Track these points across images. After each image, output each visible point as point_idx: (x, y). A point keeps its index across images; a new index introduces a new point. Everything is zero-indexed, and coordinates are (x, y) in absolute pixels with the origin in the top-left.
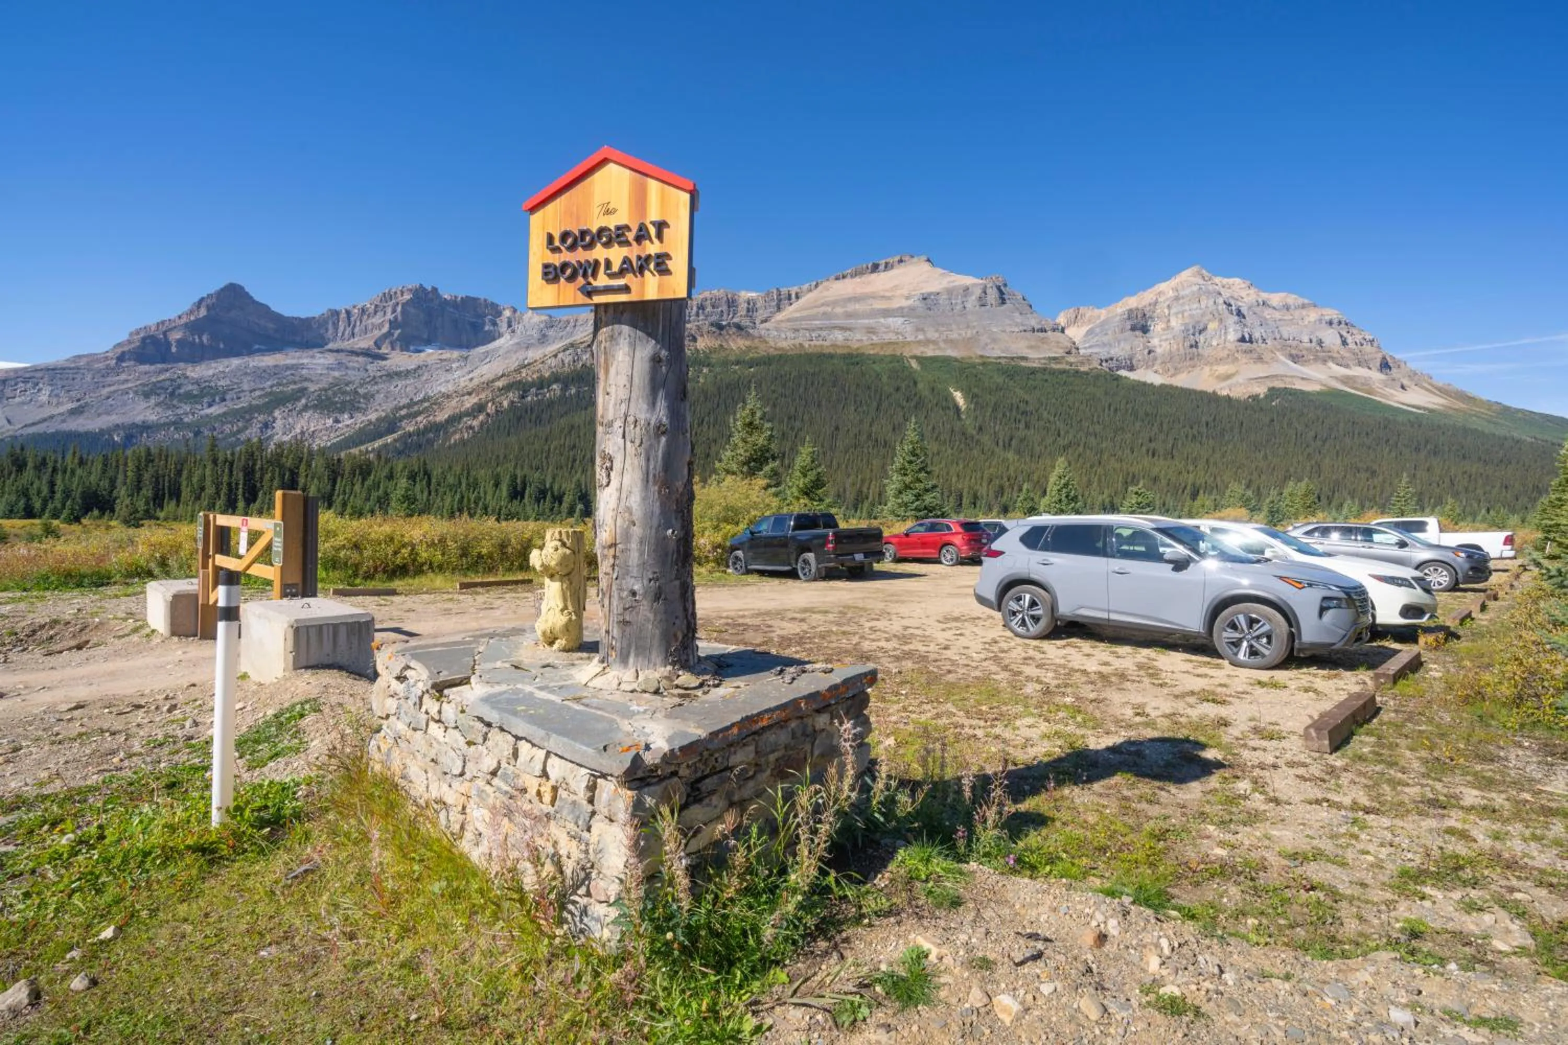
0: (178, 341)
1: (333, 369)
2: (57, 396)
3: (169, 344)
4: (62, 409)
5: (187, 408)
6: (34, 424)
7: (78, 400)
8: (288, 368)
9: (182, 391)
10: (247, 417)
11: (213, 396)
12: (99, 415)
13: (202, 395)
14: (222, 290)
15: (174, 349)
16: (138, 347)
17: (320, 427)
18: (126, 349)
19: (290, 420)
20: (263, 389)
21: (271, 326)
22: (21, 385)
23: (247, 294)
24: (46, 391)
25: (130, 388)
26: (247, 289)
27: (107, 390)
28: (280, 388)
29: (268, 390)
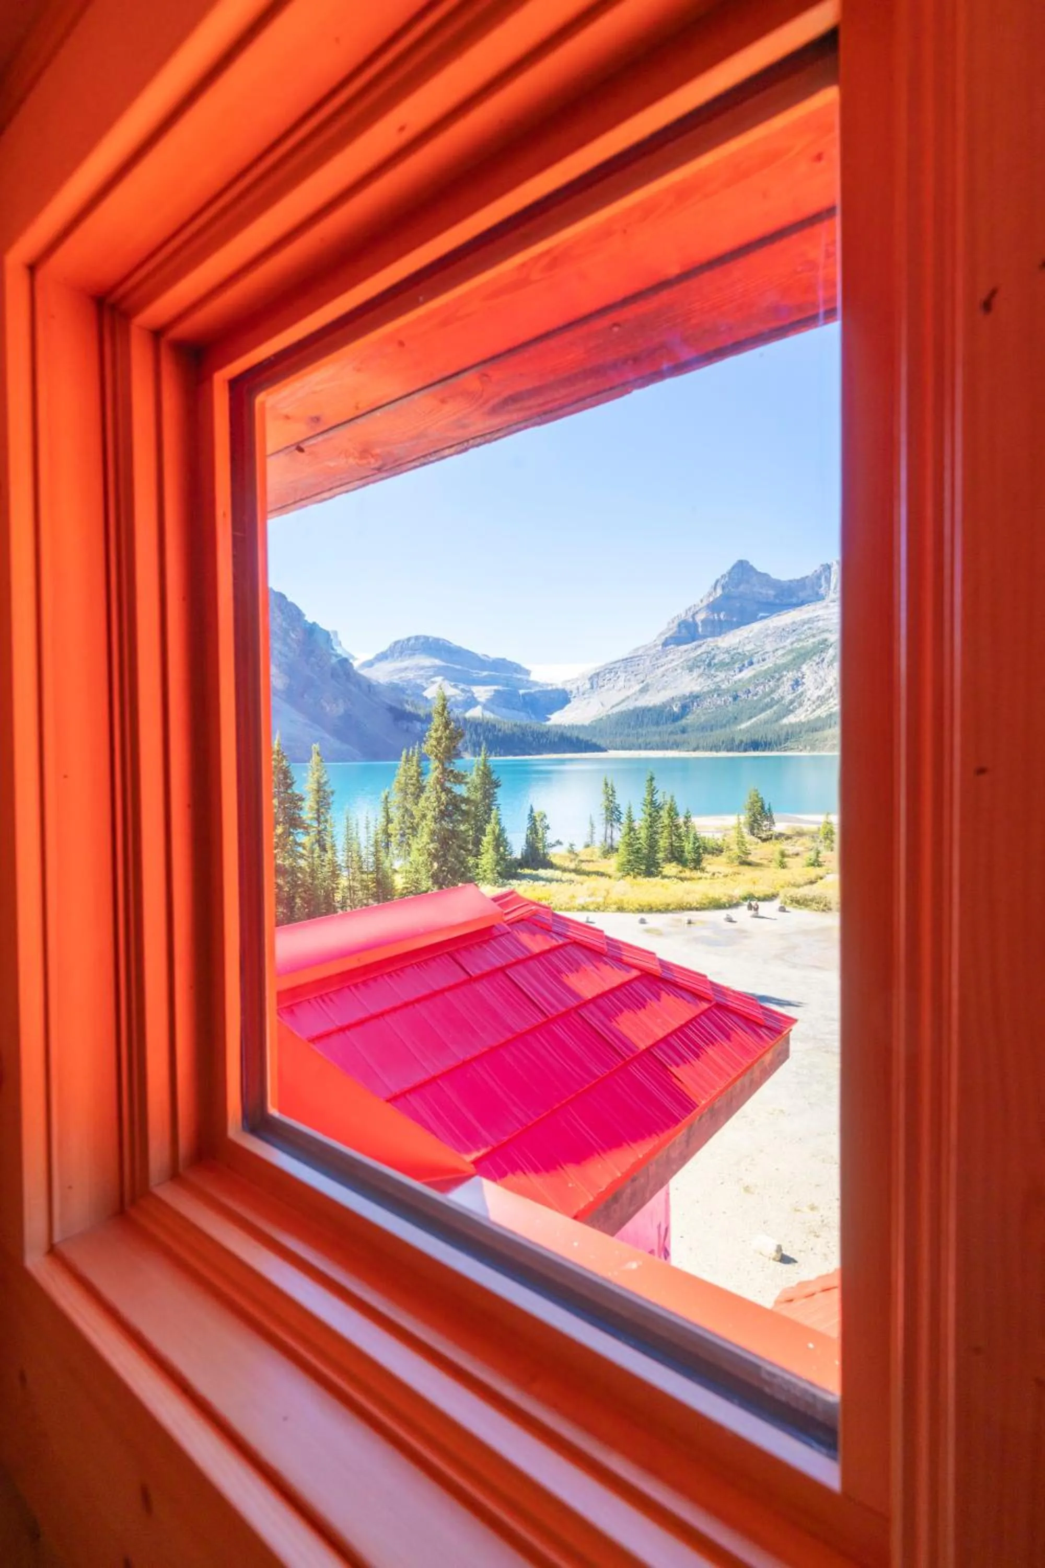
0: (703, 621)
2: (629, 680)
3: (696, 625)
4: (632, 691)
5: (722, 675)
6: (618, 704)
7: (643, 682)
8: (804, 623)
9: (716, 661)
10: (777, 676)
11: (742, 660)
12: (659, 691)
13: (733, 661)
14: (733, 568)
15: (700, 629)
16: (675, 633)
18: (667, 636)
19: (821, 673)
20: (783, 648)
21: (773, 592)
22: (607, 675)
23: (752, 567)
24: (622, 678)
25: (677, 665)
26: (751, 563)
27: (663, 669)
28: (801, 644)
29: (790, 647)
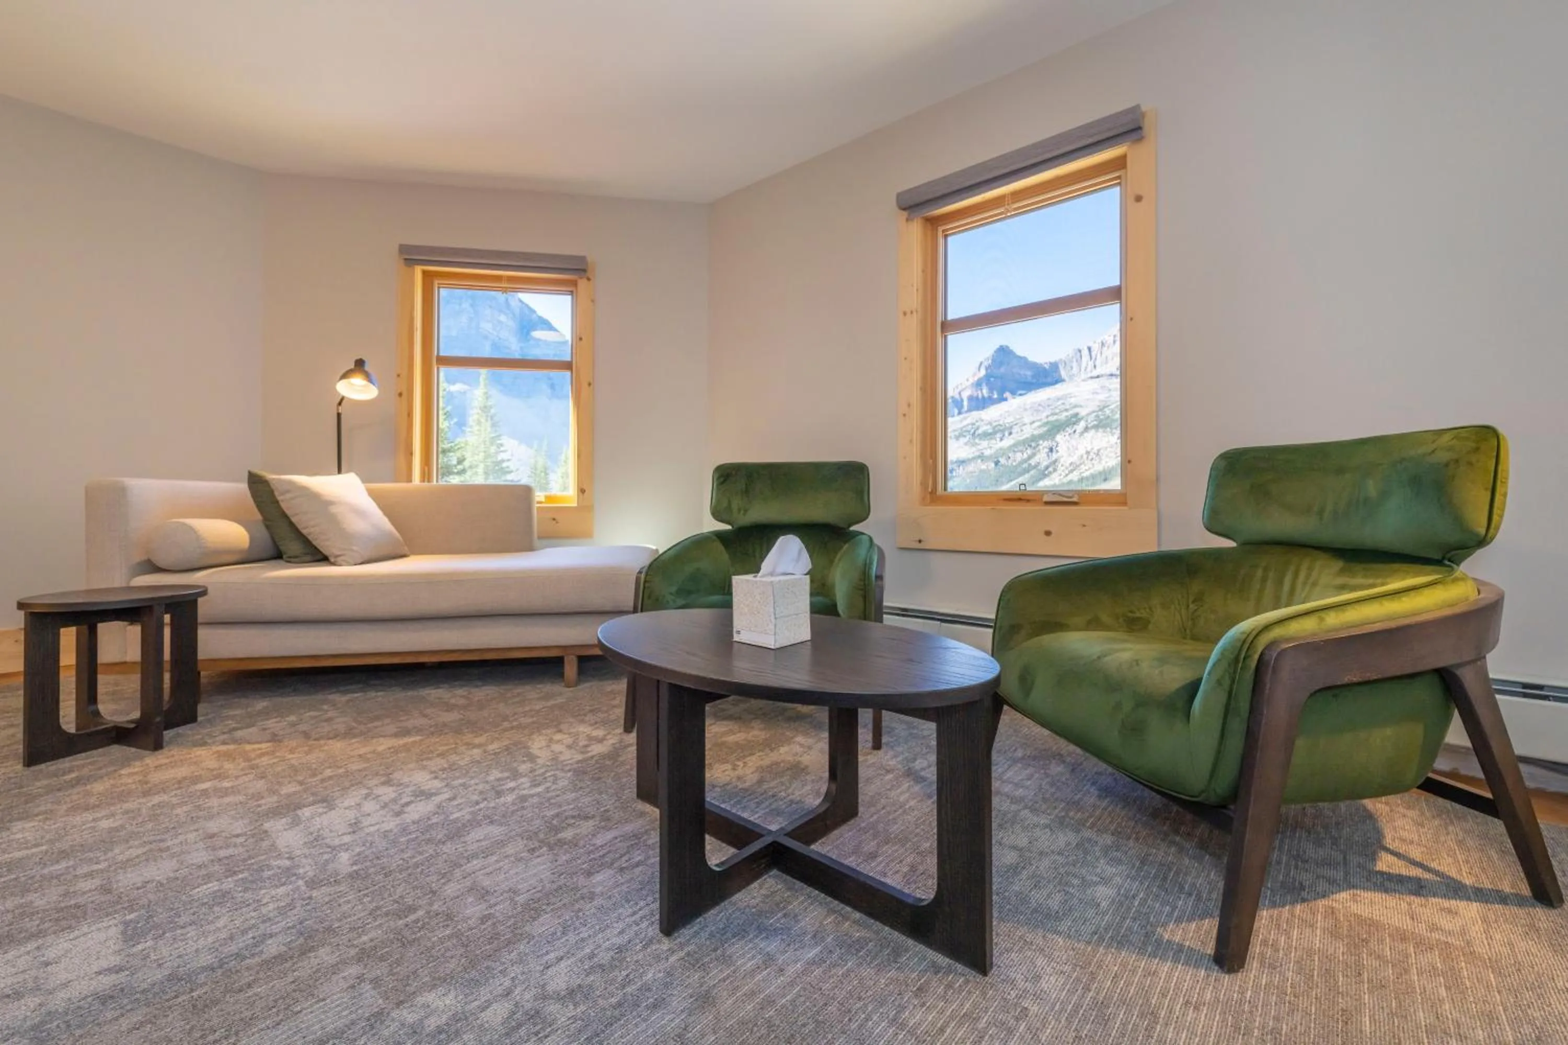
0: (968, 397)
1: (1097, 393)
3: (962, 401)
5: (985, 444)
9: (980, 431)
10: (1034, 444)
11: (1003, 431)
13: (995, 433)
14: (995, 351)
15: (966, 404)
17: (1104, 444)
19: (1073, 443)
20: (1040, 420)
21: (1029, 373)
23: (1012, 352)
28: (1055, 417)
29: (1046, 420)
